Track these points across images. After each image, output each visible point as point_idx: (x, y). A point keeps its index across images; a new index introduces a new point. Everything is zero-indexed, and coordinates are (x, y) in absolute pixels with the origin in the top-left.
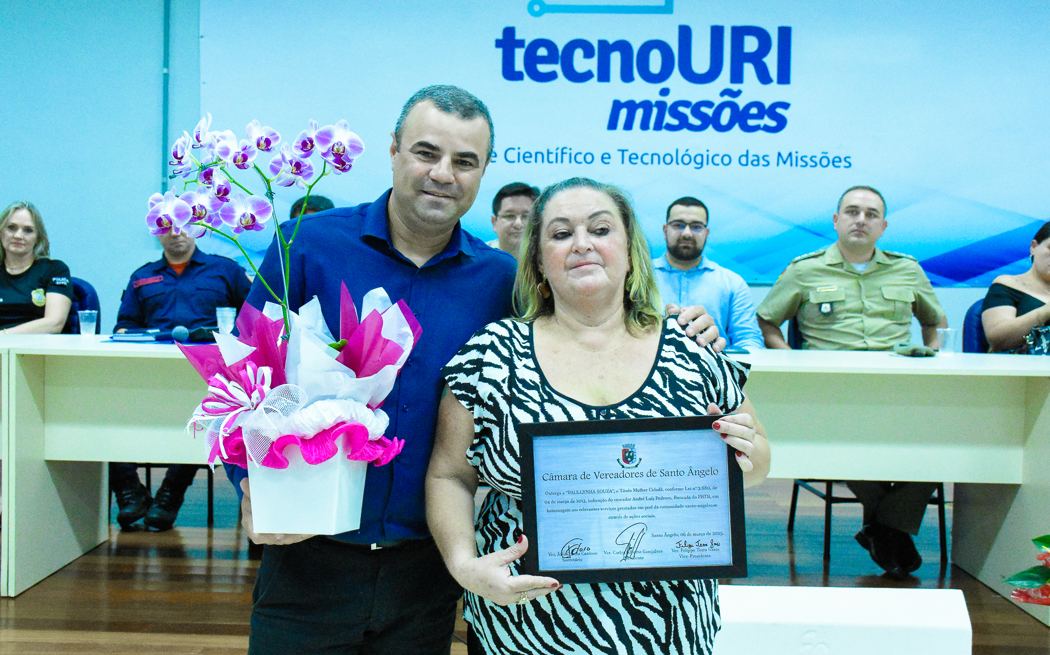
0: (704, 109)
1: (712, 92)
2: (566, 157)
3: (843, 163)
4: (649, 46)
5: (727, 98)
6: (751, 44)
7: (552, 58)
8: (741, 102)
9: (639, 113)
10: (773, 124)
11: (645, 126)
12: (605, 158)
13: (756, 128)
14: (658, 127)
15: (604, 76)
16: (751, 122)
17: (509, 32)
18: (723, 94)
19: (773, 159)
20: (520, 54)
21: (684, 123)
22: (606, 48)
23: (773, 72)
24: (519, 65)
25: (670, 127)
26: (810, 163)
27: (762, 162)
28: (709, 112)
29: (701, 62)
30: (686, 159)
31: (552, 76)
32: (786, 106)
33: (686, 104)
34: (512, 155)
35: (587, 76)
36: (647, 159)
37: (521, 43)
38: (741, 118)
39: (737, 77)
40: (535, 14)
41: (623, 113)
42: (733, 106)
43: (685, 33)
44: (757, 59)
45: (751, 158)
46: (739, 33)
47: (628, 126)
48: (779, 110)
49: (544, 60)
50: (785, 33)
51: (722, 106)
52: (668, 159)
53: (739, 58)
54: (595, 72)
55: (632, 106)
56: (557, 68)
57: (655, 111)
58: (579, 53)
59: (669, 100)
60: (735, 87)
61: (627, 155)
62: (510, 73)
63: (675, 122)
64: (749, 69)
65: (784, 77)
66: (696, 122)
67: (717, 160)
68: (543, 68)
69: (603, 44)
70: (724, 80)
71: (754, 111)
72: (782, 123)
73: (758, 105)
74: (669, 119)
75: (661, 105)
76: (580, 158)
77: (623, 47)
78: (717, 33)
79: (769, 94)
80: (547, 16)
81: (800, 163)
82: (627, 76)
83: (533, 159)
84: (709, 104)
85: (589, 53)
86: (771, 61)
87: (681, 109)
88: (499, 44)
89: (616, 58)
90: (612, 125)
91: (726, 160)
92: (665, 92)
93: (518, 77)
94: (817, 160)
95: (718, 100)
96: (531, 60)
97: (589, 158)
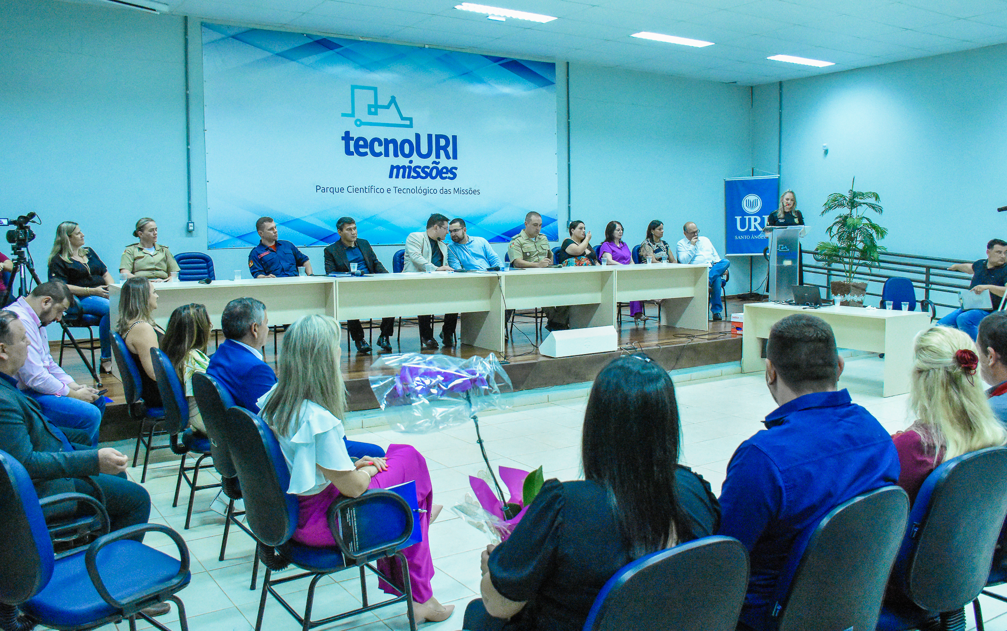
0: (426, 170)
1: (428, 162)
2: (373, 190)
3: (477, 193)
4: (404, 142)
5: (434, 165)
6: (443, 142)
7: (365, 146)
8: (440, 167)
9: (401, 170)
10: (452, 176)
11: (404, 177)
12: (389, 190)
13: (446, 178)
14: (409, 177)
15: (387, 155)
16: (444, 175)
17: (347, 133)
18: (433, 163)
19: (452, 191)
20: (352, 143)
21: (419, 176)
22: (387, 142)
23: (451, 155)
24: (352, 149)
25: (414, 177)
26: (466, 193)
27: (448, 192)
28: (428, 171)
29: (424, 150)
30: (420, 191)
31: (365, 154)
32: (456, 169)
33: (419, 167)
34: (350, 189)
35: (379, 154)
36: (405, 191)
37: (352, 139)
38: (440, 173)
39: (438, 156)
40: (358, 126)
41: (395, 170)
42: (437, 168)
43: (418, 136)
44: (445, 148)
45: (444, 191)
46: (438, 137)
47: (397, 177)
48: (454, 170)
49: (362, 147)
50: (455, 138)
51: (433, 168)
52: (413, 191)
53: (438, 148)
54: (383, 153)
55: (398, 168)
56: (368, 150)
57: (407, 169)
58: (376, 144)
59: (413, 165)
60: (437, 160)
61: (397, 189)
62: (348, 152)
63: (415, 175)
64: (442, 152)
65: (455, 157)
66: (424, 175)
67: (432, 191)
68: (362, 150)
69: (386, 140)
70: (433, 157)
71: (445, 170)
72: (455, 175)
73: (445, 168)
74: (413, 174)
75: (410, 167)
76: (378, 190)
77: (394, 141)
78: (430, 136)
79: (450, 163)
80: (362, 127)
81: (462, 192)
82: (396, 155)
83: (359, 191)
84: (428, 167)
85: (380, 145)
86: (450, 149)
87: (417, 169)
88: (343, 138)
89: (391, 146)
90: (391, 176)
91: (435, 191)
92: (411, 162)
93: (352, 154)
94: (468, 191)
95: (431, 166)
96: (357, 146)
97: (382, 191)
